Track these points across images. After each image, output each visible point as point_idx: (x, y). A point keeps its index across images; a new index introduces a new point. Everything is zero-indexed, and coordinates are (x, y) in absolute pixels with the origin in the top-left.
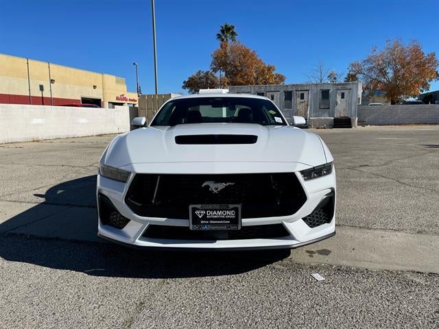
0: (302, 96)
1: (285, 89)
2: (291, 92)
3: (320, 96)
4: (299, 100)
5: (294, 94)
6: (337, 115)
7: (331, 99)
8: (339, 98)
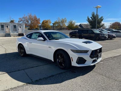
0: (7, 27)
1: (1, 24)
2: (3, 25)
3: (13, 27)
4: (6, 28)
5: (4, 26)
6: (19, 33)
7: (17, 28)
8: (19, 28)
